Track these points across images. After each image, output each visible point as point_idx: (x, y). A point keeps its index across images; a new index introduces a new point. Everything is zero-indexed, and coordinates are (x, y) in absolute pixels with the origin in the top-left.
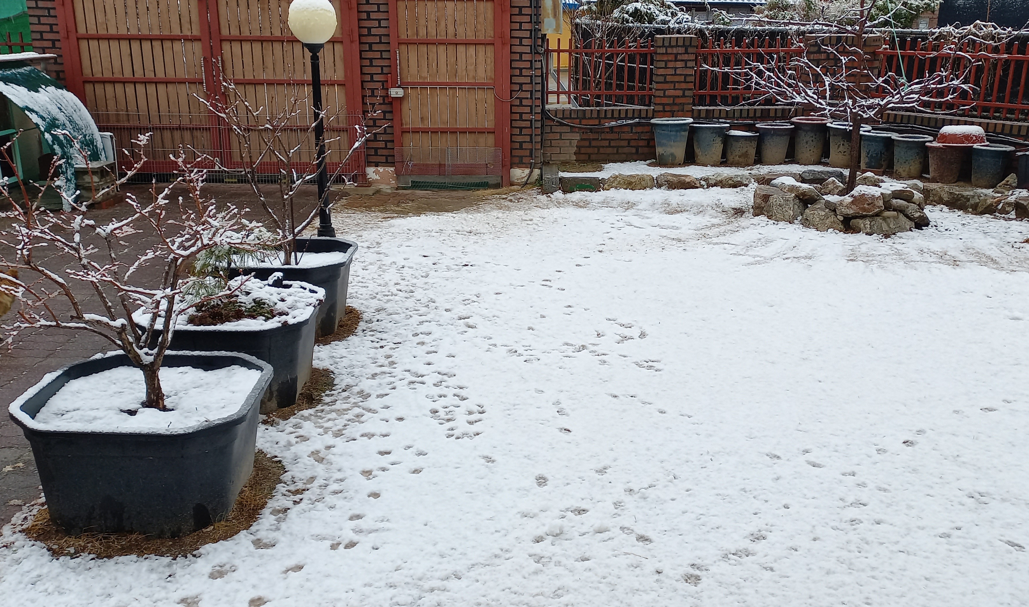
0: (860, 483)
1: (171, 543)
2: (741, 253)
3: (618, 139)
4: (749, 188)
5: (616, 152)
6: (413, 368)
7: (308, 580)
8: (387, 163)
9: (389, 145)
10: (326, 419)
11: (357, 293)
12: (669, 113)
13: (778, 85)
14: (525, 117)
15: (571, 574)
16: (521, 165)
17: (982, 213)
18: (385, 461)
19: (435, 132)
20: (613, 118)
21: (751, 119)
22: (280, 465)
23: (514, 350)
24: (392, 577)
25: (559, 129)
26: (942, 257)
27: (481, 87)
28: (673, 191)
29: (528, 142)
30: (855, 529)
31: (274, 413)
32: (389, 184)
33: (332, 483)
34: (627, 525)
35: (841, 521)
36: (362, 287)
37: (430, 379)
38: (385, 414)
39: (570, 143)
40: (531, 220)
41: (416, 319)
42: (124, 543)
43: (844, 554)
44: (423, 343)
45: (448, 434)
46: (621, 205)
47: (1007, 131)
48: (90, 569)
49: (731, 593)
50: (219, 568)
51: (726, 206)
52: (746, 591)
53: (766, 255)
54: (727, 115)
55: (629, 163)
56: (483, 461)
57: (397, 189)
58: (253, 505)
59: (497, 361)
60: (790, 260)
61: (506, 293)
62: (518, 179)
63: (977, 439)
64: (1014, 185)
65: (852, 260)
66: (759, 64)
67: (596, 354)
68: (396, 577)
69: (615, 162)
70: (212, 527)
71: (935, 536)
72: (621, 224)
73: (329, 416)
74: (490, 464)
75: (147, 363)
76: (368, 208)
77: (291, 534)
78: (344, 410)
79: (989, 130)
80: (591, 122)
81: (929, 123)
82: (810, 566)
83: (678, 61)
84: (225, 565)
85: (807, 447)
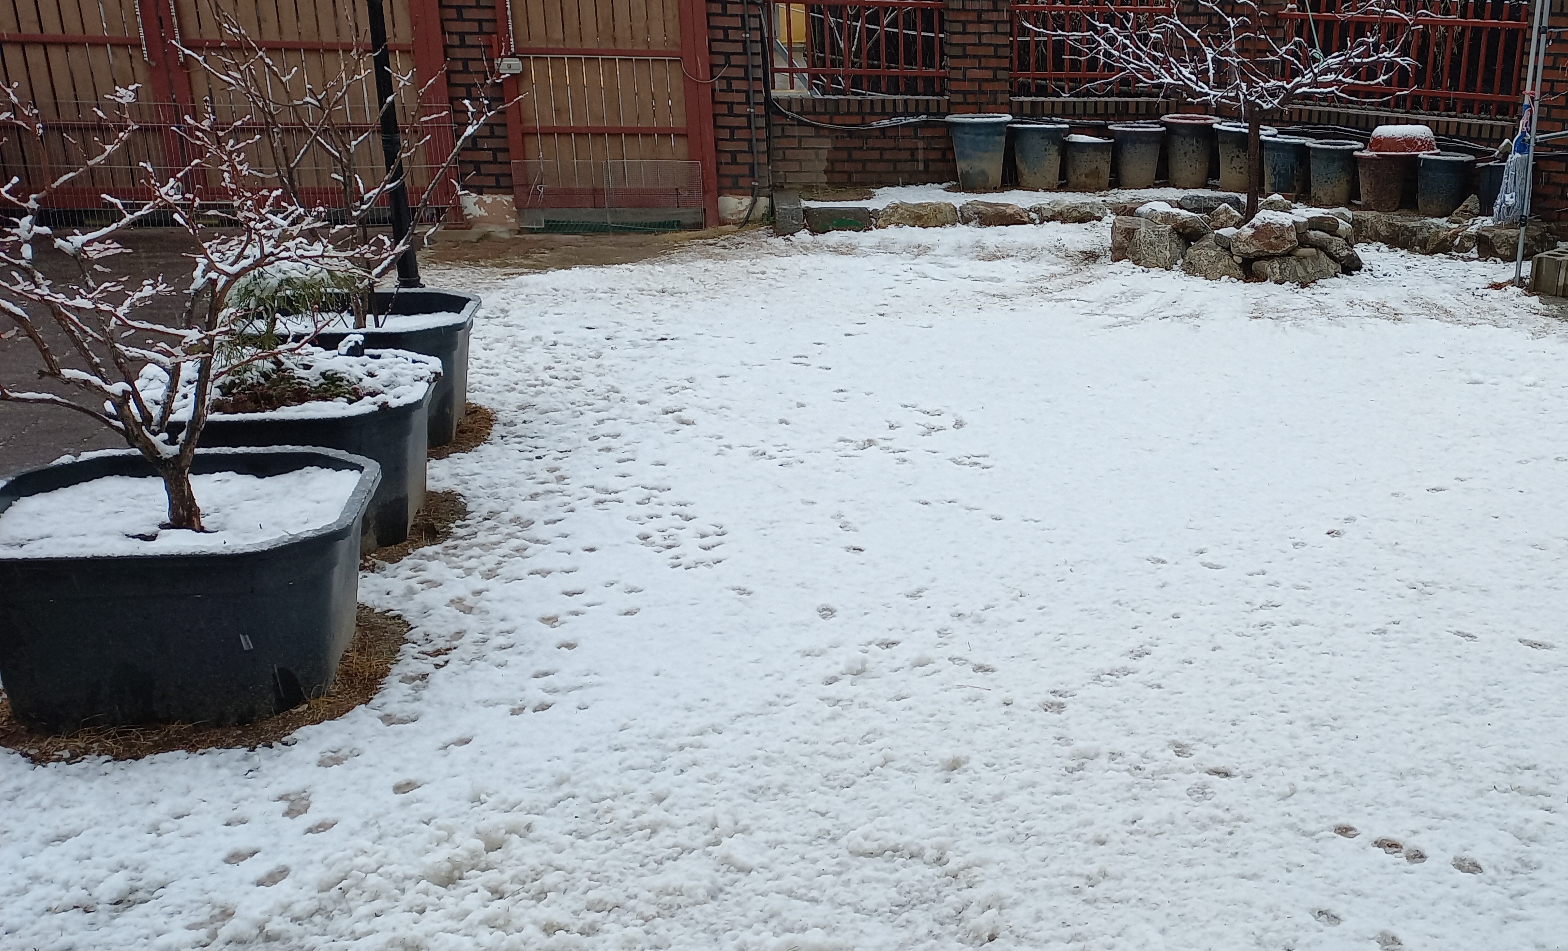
0: (1271, 583)
1: (239, 732)
2: (1098, 312)
3: (894, 149)
4: (1103, 223)
5: (892, 169)
6: (599, 483)
7: (482, 753)
8: (498, 188)
9: (501, 157)
10: (464, 557)
11: (480, 383)
12: (973, 107)
13: (1140, 59)
14: (737, 109)
15: (884, 715)
16: (738, 191)
17: (1432, 253)
18: (575, 603)
19: (581, 134)
20: (885, 114)
21: (1100, 116)
22: (400, 621)
23: (760, 452)
24: (616, 738)
25: (796, 131)
26: (1379, 309)
27: (659, 57)
28: (988, 228)
29: (745, 152)
30: (1265, 634)
31: (373, 555)
32: (503, 224)
33: (494, 636)
34: (957, 654)
35: (1248, 626)
36: (487, 375)
37: (631, 496)
38: (566, 544)
39: (817, 155)
40: (764, 273)
41: (590, 417)
42: (157, 738)
43: (1253, 662)
44: (609, 449)
45: (671, 563)
46: (907, 249)
47: (1463, 132)
48: (106, 774)
49: (1107, 718)
50: (332, 754)
51: (1071, 248)
52: (1126, 713)
53: (1134, 314)
54: (1065, 110)
55: (914, 187)
56: (734, 593)
57: (519, 232)
58: (367, 674)
59: (735, 467)
60: (1168, 320)
61: (736, 376)
62: (732, 215)
63: (1421, 523)
64: (1476, 211)
65: (1256, 318)
66: (1108, 25)
67: (890, 450)
68: (622, 738)
69: (892, 185)
70: (307, 706)
71: (1368, 633)
72: (911, 275)
73: (470, 553)
74: (744, 596)
75: (168, 457)
76: (474, 261)
77: (441, 703)
78: (492, 544)
79: (1440, 133)
80: (849, 120)
81: (1357, 123)
82: (1209, 679)
83: (982, 22)
84: (339, 750)
85: (1202, 547)
